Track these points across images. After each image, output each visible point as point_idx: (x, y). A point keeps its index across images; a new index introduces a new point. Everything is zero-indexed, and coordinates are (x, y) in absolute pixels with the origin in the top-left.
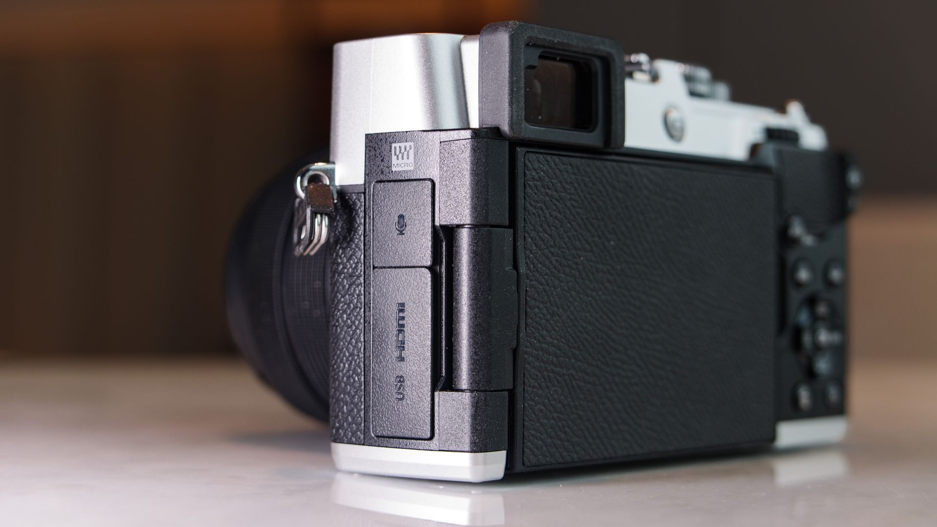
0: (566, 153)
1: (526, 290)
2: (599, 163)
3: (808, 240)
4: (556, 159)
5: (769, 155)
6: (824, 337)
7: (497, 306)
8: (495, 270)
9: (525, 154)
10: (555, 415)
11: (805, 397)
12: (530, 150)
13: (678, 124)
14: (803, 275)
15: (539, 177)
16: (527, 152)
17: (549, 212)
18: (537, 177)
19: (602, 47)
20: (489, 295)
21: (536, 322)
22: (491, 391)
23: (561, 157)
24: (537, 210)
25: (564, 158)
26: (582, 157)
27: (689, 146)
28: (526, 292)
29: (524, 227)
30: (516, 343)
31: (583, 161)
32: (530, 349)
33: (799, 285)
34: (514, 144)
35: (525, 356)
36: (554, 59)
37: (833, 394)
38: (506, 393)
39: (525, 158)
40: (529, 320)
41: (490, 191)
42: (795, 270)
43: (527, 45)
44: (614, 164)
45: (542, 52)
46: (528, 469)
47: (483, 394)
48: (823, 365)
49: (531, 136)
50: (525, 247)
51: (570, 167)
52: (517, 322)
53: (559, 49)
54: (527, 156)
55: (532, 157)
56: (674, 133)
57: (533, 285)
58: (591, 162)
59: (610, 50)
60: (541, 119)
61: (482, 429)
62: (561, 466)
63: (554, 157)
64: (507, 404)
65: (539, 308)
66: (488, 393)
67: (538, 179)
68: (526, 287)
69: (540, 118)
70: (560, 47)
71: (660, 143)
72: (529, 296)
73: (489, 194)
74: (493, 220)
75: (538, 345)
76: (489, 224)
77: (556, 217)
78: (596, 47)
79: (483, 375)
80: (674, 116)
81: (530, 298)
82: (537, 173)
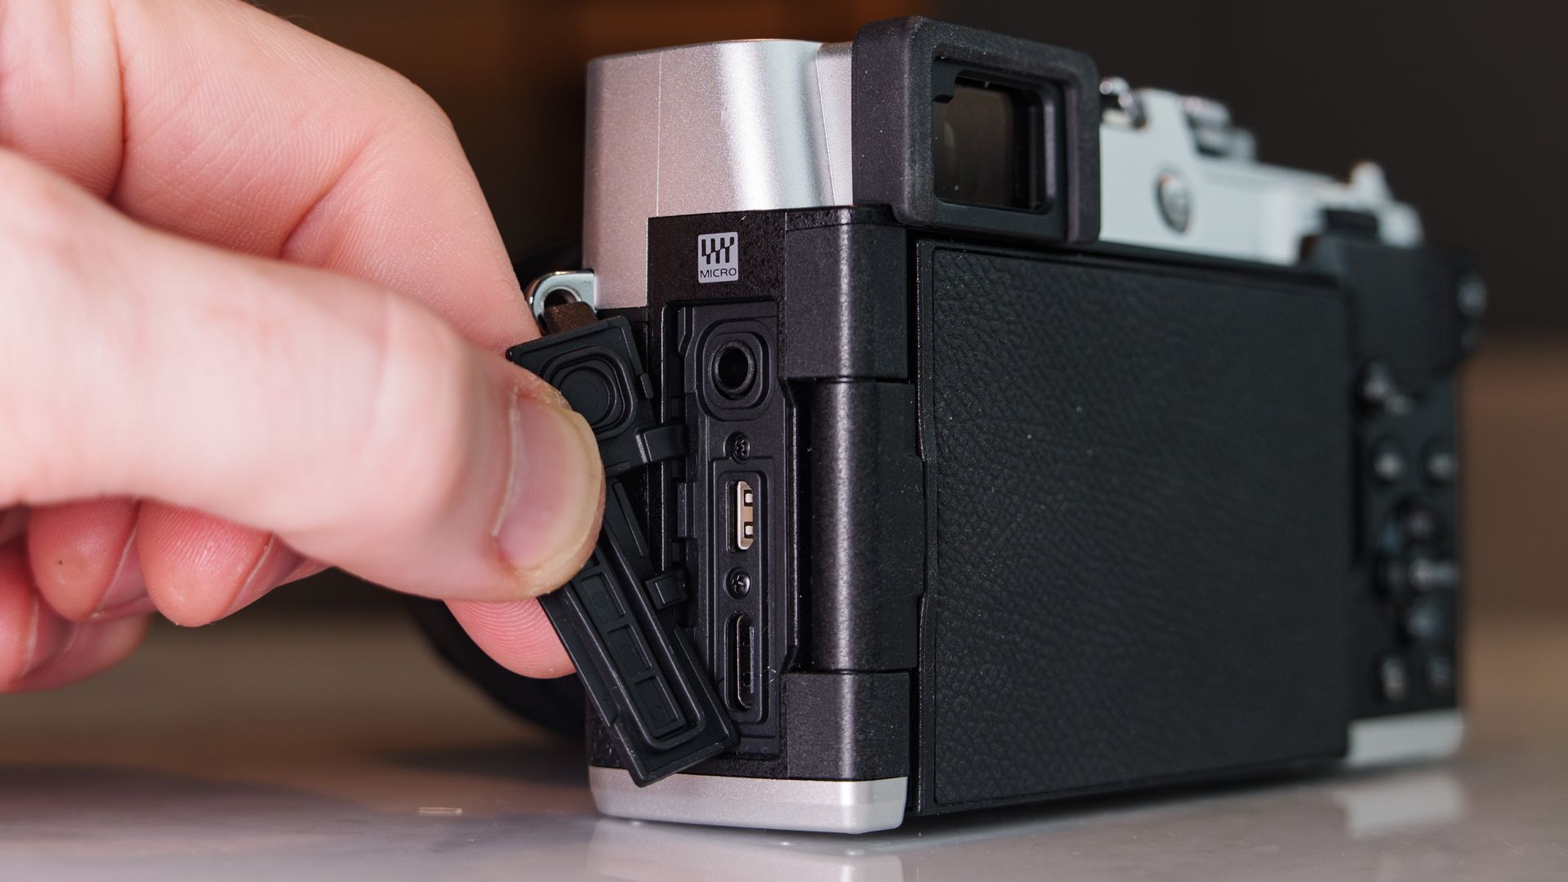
0: (1001, 251)
1: (938, 492)
2: (1054, 268)
3: (1398, 405)
4: (985, 260)
5: (1331, 257)
6: (1425, 573)
7: (890, 520)
8: (886, 457)
9: (933, 252)
10: (987, 713)
11: (1394, 679)
12: (942, 245)
13: (1181, 202)
14: (1389, 465)
15: (957, 293)
16: (937, 248)
17: (974, 355)
18: (953, 293)
19: (1060, 64)
20: (876, 501)
21: (955, 549)
22: (881, 672)
23: (992, 258)
24: (955, 351)
25: (998, 260)
26: (1026, 258)
27: (1200, 239)
28: (938, 497)
29: (934, 381)
30: (922, 587)
31: (1029, 264)
32: (945, 598)
33: (1383, 483)
34: (916, 233)
35: (938, 609)
36: (980, 85)
37: (1438, 673)
38: (906, 676)
39: (933, 259)
40: (943, 547)
41: (877, 316)
42: (1374, 455)
43: (937, 59)
44: (1080, 270)
45: (960, 73)
46: (943, 810)
47: (869, 676)
48: (1423, 622)
49: (944, 220)
50: (934, 417)
51: (1007, 276)
52: (923, 549)
53: (989, 68)
54: (936, 255)
55: (945, 257)
56: (1176, 217)
57: (948, 483)
58: (1041, 266)
59: (1073, 69)
60: (957, 191)
61: (866, 739)
62: (998, 804)
63: (981, 258)
64: (908, 695)
65: (959, 525)
66: (875, 675)
67: (956, 295)
68: (938, 487)
69: (957, 188)
70: (992, 64)
71: (1152, 234)
72: (942, 504)
73: (876, 322)
74: (880, 369)
75: (958, 589)
76: (874, 375)
77: (986, 364)
78: (1052, 64)
79: (867, 644)
80: (1173, 187)
81: (944, 506)
82: (955, 286)
